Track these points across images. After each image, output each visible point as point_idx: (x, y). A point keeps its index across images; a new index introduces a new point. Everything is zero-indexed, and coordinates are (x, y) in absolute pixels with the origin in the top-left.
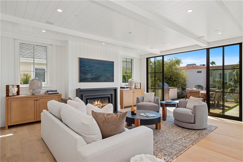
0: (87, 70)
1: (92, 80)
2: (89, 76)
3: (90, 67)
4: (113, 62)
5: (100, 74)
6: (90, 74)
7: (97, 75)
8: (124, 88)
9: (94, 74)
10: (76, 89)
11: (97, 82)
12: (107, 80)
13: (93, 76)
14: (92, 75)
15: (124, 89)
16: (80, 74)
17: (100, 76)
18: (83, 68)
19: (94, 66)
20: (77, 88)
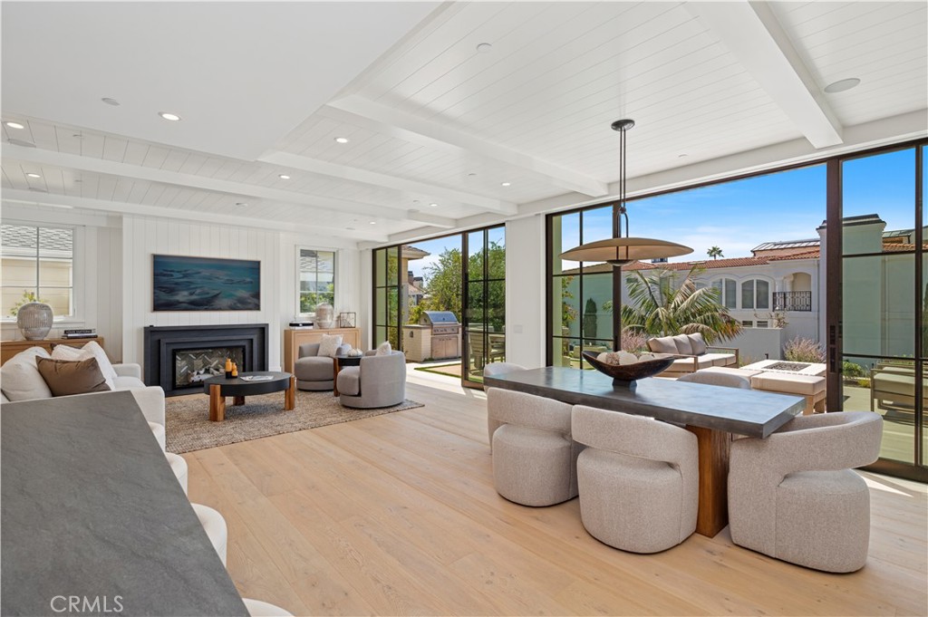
0: (176, 284)
1: (193, 307)
2: (182, 296)
3: (185, 276)
4: (259, 263)
5: (217, 292)
6: (186, 293)
7: (208, 293)
8: (297, 325)
9: (198, 291)
10: (145, 328)
11: (206, 310)
12: (239, 305)
13: (194, 297)
14: (191, 294)
15: (297, 328)
16: (154, 293)
17: (216, 296)
18: (165, 278)
19: (199, 273)
20: (148, 325)
